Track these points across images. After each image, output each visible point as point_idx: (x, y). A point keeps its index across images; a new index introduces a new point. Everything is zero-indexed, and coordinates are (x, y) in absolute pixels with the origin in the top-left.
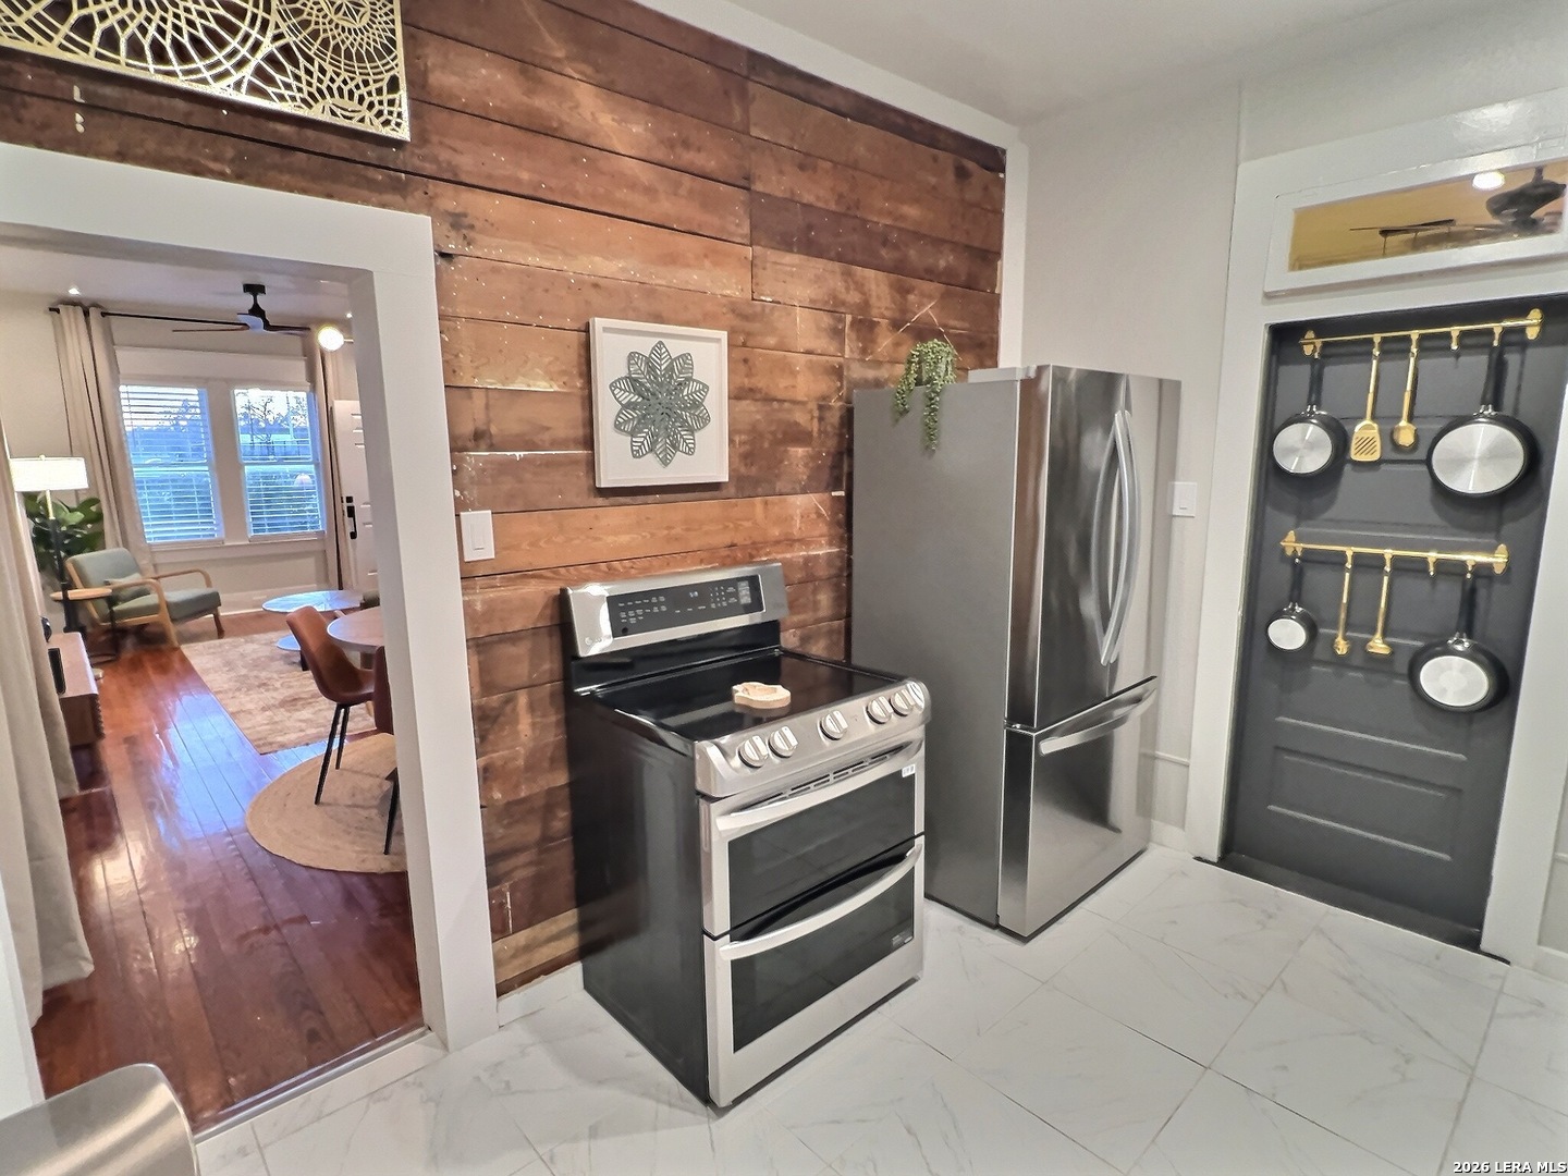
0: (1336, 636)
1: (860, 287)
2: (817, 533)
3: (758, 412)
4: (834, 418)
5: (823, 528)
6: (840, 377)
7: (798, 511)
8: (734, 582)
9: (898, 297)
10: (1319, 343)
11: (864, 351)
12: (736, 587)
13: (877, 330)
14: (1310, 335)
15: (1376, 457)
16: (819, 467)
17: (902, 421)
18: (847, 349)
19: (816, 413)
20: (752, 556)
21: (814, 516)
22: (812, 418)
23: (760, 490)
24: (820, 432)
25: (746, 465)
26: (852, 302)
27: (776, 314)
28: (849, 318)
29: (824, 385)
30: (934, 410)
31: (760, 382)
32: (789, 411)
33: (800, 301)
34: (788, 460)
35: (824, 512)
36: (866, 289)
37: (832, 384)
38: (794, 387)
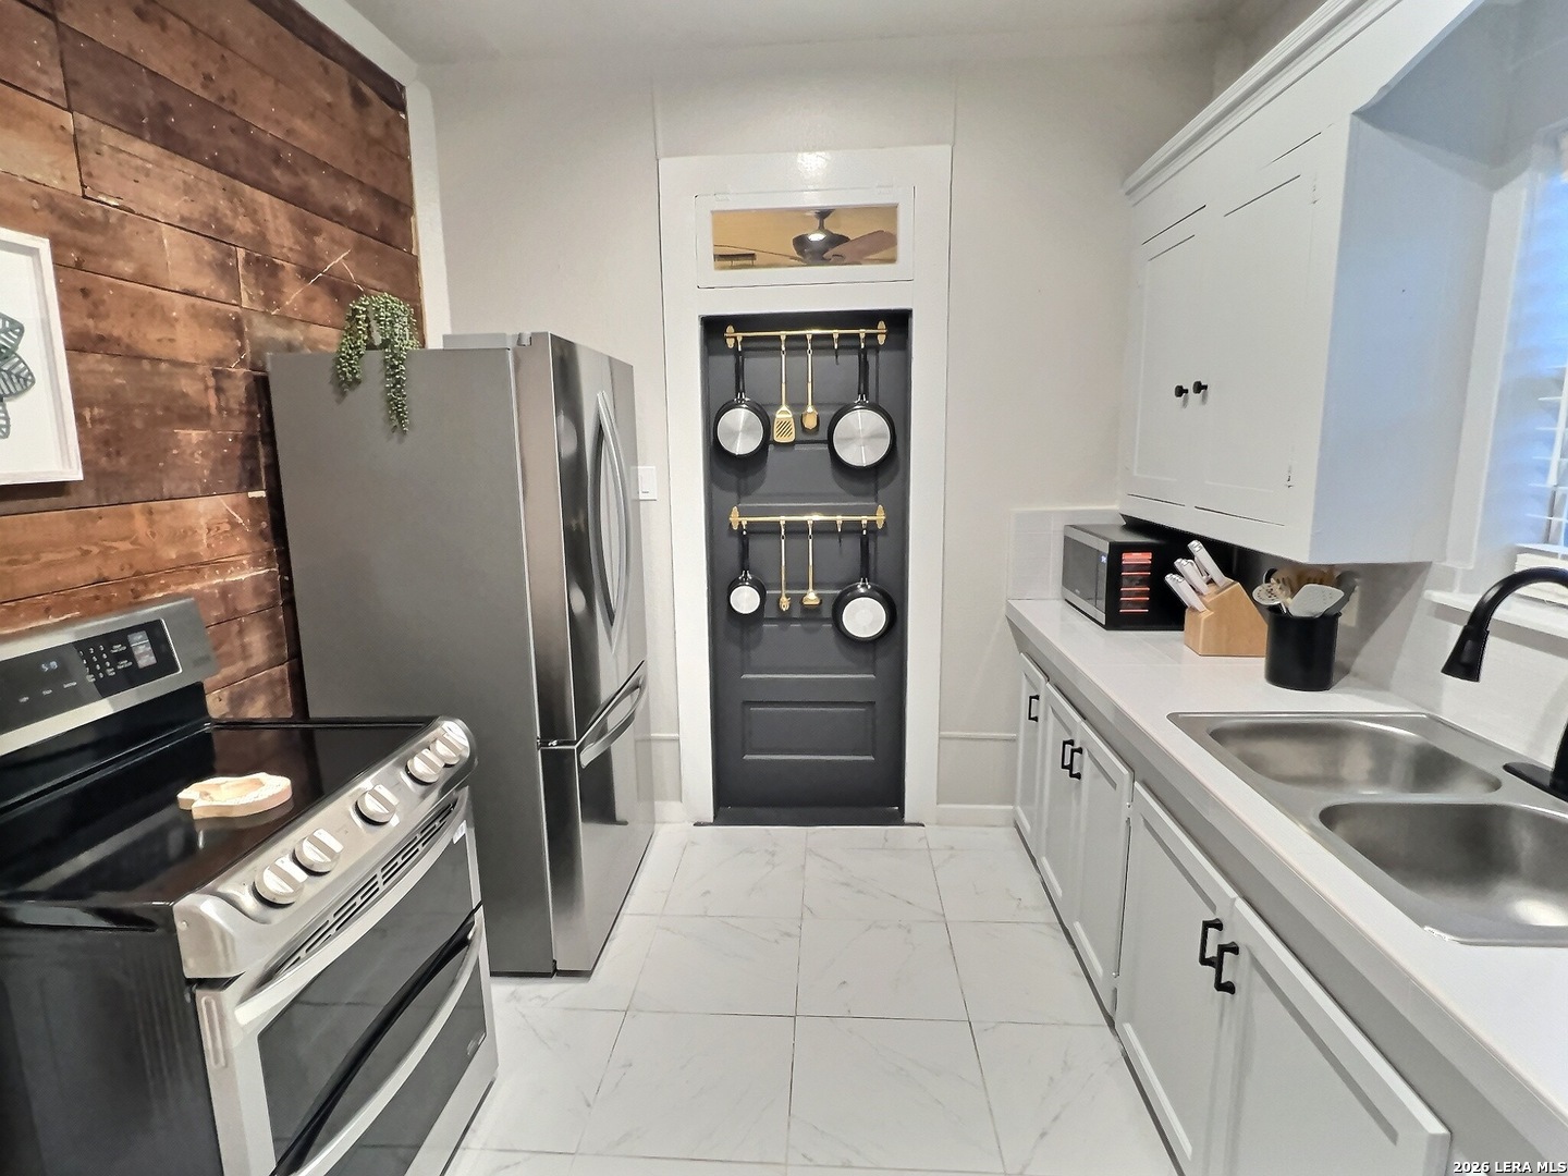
0: (780, 596)
1: (252, 213)
2: (233, 550)
3: (117, 374)
4: (238, 390)
5: (241, 543)
6: (240, 334)
7: (203, 522)
8: (122, 636)
9: (302, 238)
10: (740, 336)
11: (267, 302)
12: (126, 643)
13: (281, 275)
14: (730, 329)
15: (791, 438)
16: (225, 457)
17: (351, 396)
18: (244, 296)
19: (211, 382)
20: (137, 595)
21: (227, 527)
22: (207, 388)
23: (137, 492)
24: (220, 409)
25: (108, 455)
26: (243, 231)
27: (129, 228)
28: (241, 253)
29: (215, 343)
30: (399, 381)
31: (116, 327)
32: (170, 376)
33: (165, 215)
34: (177, 447)
35: (241, 521)
36: (259, 216)
37: (228, 341)
38: (172, 340)
